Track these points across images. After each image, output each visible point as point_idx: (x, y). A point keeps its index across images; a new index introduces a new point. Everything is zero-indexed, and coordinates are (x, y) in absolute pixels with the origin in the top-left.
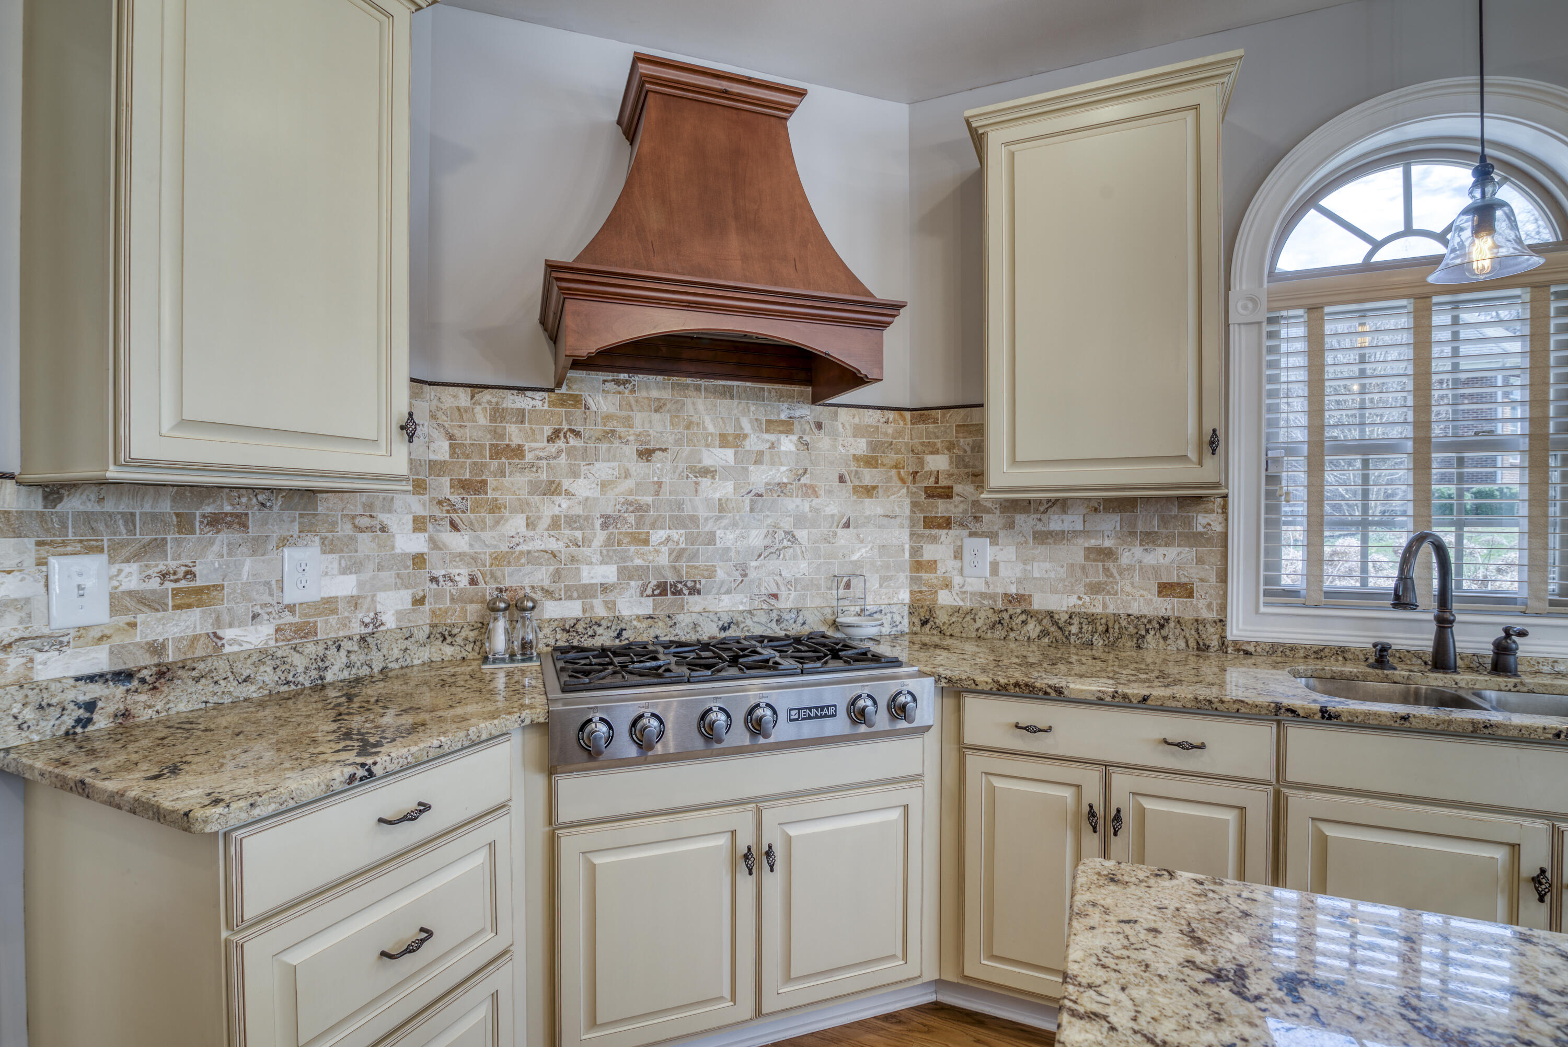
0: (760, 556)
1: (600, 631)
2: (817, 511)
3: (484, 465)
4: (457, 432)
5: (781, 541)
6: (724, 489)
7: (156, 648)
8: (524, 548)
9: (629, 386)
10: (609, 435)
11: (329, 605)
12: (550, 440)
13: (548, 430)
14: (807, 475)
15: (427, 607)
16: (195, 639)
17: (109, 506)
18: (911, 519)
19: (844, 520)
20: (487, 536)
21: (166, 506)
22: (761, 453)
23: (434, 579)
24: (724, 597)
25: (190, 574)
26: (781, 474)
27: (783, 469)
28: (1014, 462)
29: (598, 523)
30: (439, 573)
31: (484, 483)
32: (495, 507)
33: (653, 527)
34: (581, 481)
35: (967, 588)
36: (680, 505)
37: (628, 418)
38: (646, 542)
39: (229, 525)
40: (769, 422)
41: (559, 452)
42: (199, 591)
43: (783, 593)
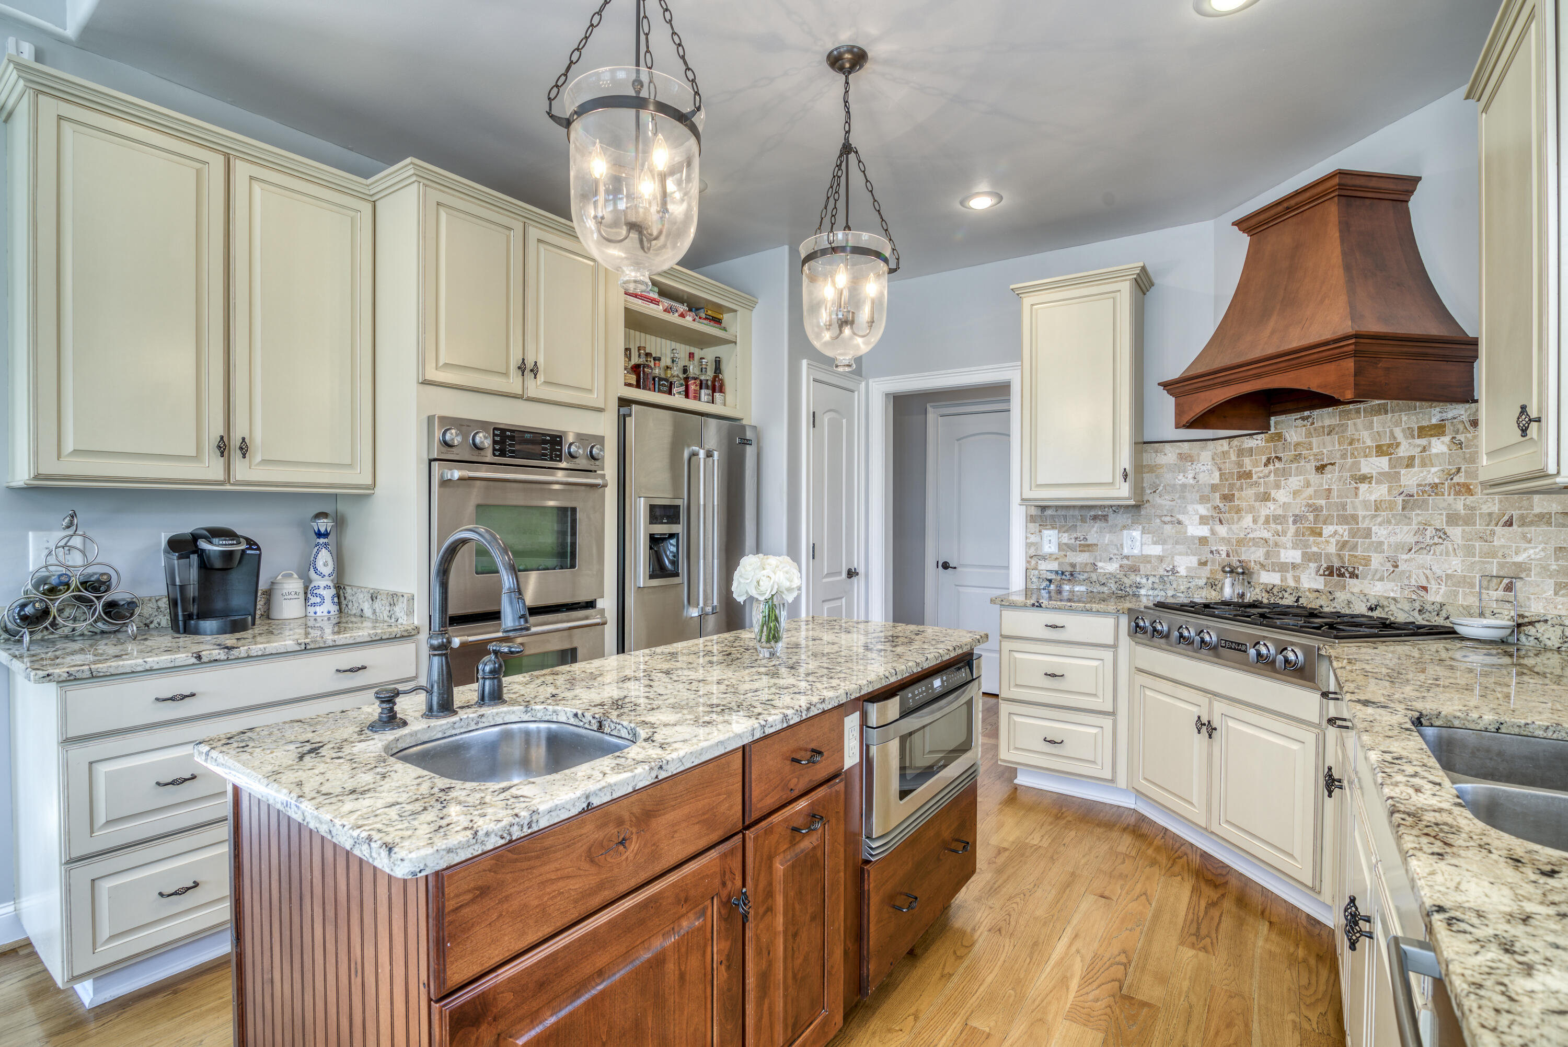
0: (1410, 550)
2: (1473, 509)
3: (1234, 484)
4: (1222, 466)
5: (1432, 538)
6: (1379, 492)
7: (1073, 565)
8: (1251, 536)
9: (1310, 420)
10: (1297, 458)
11: (1146, 559)
12: (1266, 465)
13: (1264, 459)
14: (1462, 474)
15: (1209, 567)
16: (1086, 564)
17: (1059, 513)
19: (1506, 518)
20: (1234, 527)
21: (1077, 513)
22: (1412, 458)
23: (1212, 552)
24: (1377, 583)
25: (1085, 539)
26: (1433, 474)
27: (1434, 470)
29: (1291, 520)
30: (1214, 549)
31: (1233, 495)
32: (1238, 510)
33: (1325, 523)
34: (1282, 491)
36: (1344, 506)
37: (1310, 444)
38: (1320, 535)
39: (1100, 520)
40: (1421, 429)
41: (1270, 473)
42: (1089, 545)
43: (1433, 586)
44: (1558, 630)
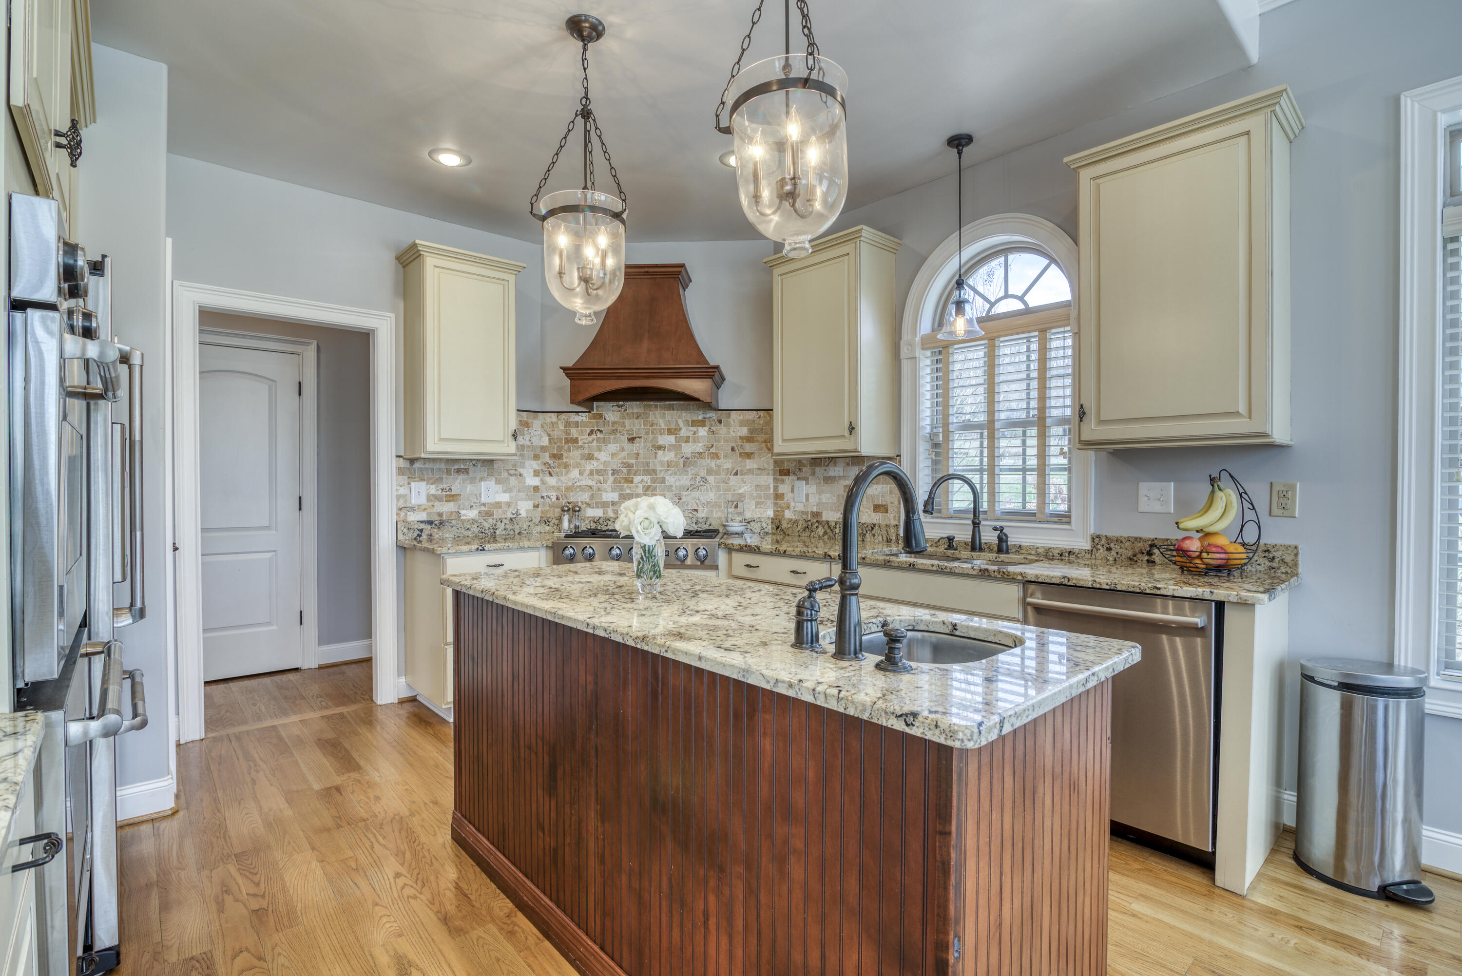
0: (688, 489)
1: (610, 523)
2: (719, 466)
3: (562, 447)
4: (551, 433)
5: (699, 482)
6: (670, 456)
7: (440, 515)
8: (578, 484)
9: (624, 408)
10: (614, 432)
11: (498, 505)
12: (589, 435)
13: (588, 430)
14: (714, 448)
15: (540, 509)
16: (452, 512)
17: (427, 466)
18: (774, 470)
19: (735, 471)
20: (563, 478)
21: (443, 466)
22: (688, 437)
23: (542, 497)
25: (450, 490)
26: (699, 447)
27: (700, 445)
28: (784, 440)
29: (610, 473)
30: (544, 494)
31: (562, 455)
32: (566, 466)
33: (635, 475)
34: (603, 453)
35: (797, 509)
36: (648, 464)
37: (624, 423)
38: (632, 482)
39: (463, 473)
40: (693, 421)
41: (593, 440)
42: (453, 496)
43: (700, 509)
44: (759, 524)
